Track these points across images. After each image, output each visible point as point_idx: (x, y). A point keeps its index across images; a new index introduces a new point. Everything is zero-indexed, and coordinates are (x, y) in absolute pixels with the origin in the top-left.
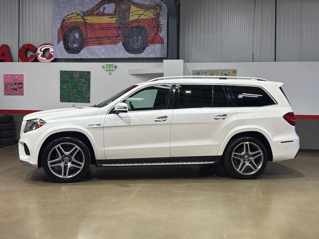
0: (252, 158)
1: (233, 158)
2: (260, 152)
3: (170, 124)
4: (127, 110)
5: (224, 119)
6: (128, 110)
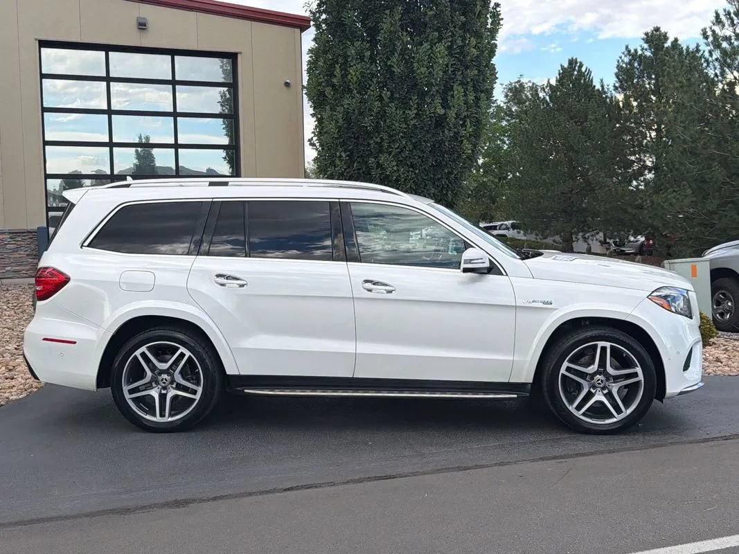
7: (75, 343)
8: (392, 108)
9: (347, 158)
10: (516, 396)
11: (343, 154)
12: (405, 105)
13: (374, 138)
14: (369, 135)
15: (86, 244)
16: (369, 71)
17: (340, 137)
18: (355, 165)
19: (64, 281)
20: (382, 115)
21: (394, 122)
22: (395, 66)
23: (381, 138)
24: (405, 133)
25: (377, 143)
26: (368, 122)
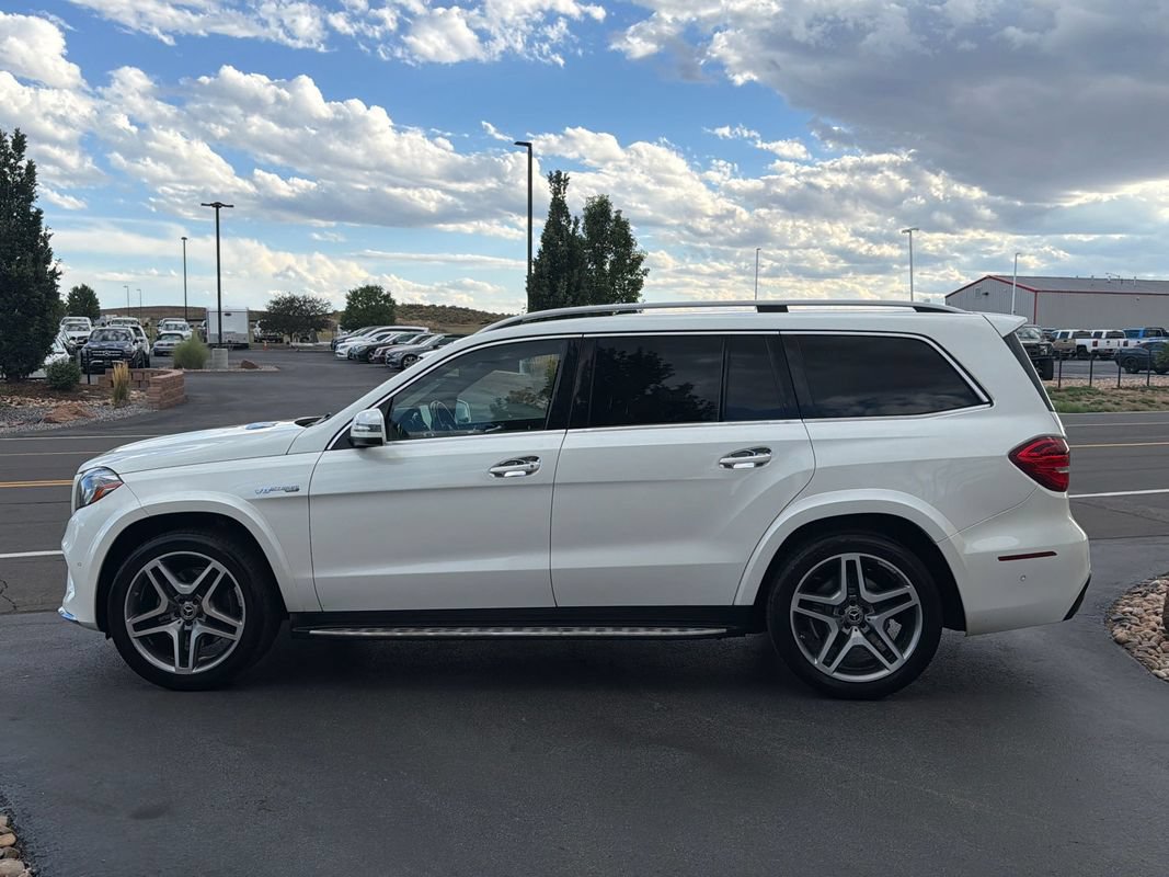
0: (876, 617)
1: (794, 612)
2: (908, 594)
3: (549, 485)
4: (382, 434)
5: (759, 464)
6: (384, 438)
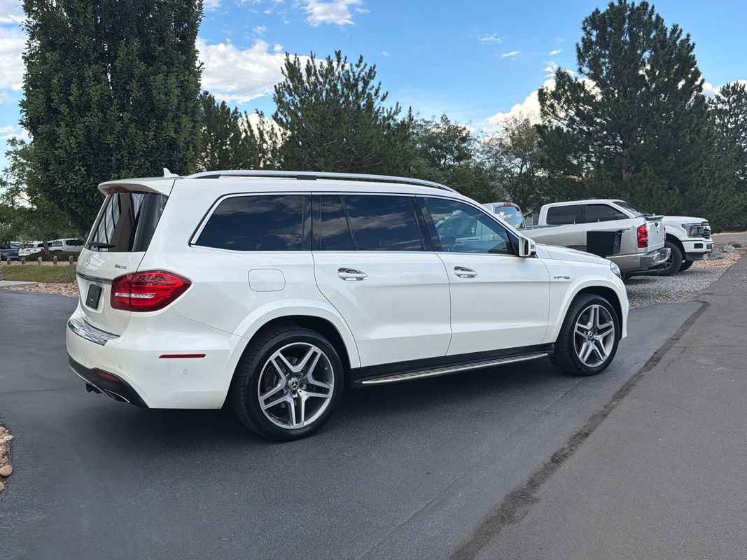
7: (203, 356)
8: (132, 129)
9: (85, 173)
10: (547, 354)
11: (82, 169)
12: (144, 127)
13: (114, 155)
14: (108, 150)
15: (194, 241)
16: (106, 93)
17: (80, 152)
18: (92, 179)
19: (186, 284)
20: (124, 133)
21: (135, 142)
22: (135, 91)
23: (122, 156)
24: (143, 151)
25: (118, 160)
26: (110, 140)
